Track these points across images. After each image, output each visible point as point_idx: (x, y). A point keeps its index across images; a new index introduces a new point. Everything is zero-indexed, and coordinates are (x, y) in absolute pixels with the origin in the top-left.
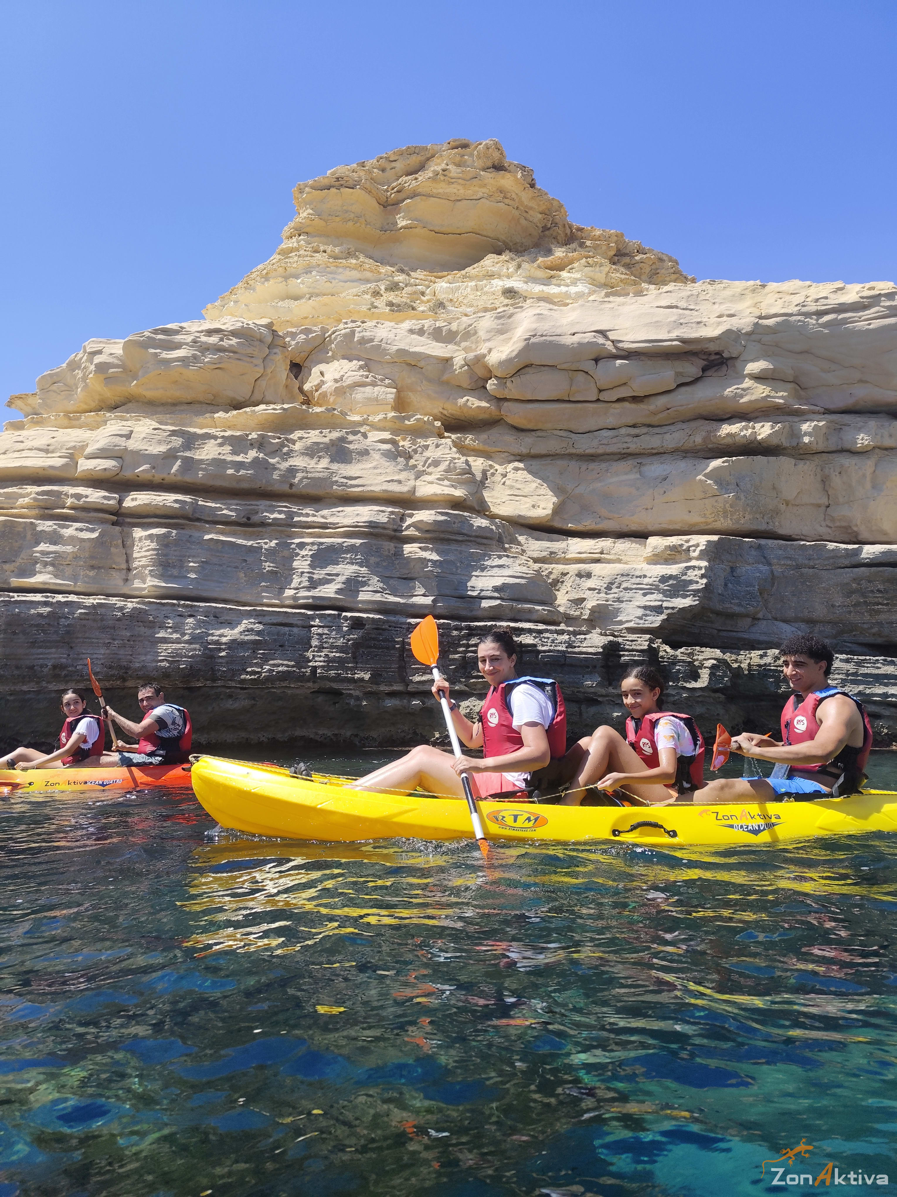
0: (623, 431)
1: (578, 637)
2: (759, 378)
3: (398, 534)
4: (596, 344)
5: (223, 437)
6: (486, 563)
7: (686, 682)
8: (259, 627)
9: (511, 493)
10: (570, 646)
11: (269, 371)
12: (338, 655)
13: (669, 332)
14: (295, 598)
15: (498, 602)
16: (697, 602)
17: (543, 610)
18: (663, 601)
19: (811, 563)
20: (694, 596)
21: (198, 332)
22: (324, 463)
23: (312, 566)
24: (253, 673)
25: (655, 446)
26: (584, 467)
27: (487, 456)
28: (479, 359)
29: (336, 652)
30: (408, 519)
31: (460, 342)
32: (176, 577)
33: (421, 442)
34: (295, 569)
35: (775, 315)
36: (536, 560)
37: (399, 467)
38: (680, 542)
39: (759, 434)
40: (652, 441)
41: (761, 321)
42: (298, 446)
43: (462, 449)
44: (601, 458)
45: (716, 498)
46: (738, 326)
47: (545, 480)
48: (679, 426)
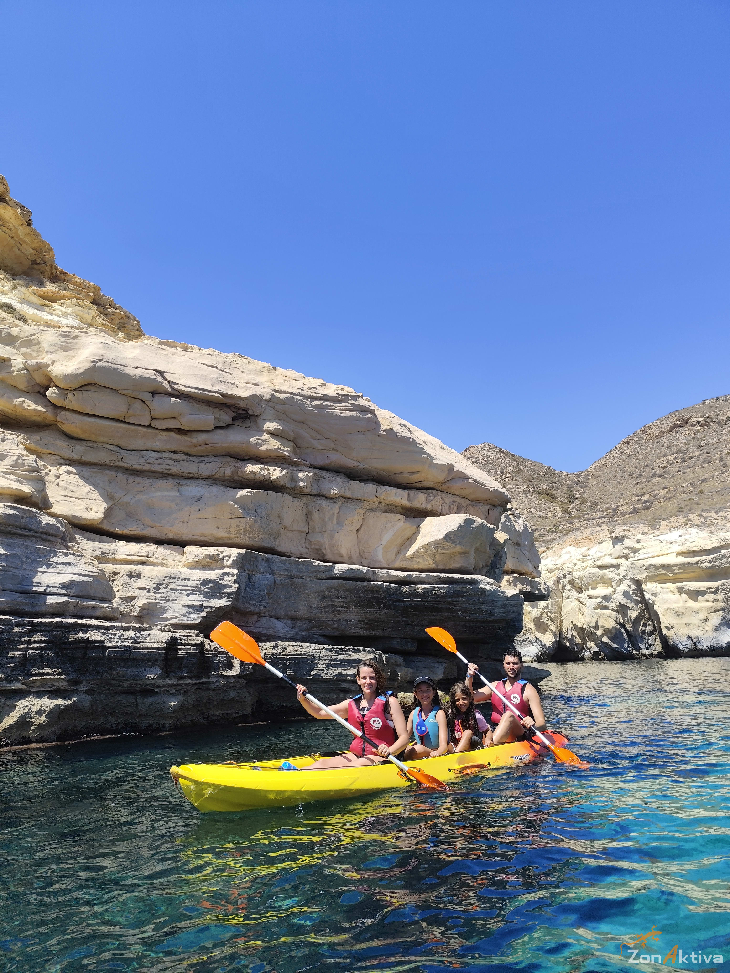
0: (166, 455)
1: (143, 633)
2: (273, 434)
4: (154, 380)
6: (51, 560)
7: (224, 670)
9: (65, 494)
10: (135, 641)
13: (212, 385)
15: (65, 599)
16: (230, 603)
17: (107, 607)
18: (203, 601)
19: (301, 575)
20: (228, 597)
25: (191, 472)
26: (131, 480)
28: (41, 367)
31: (19, 347)
35: (285, 392)
36: (99, 560)
38: (217, 553)
39: (272, 476)
40: (190, 467)
41: (275, 394)
44: (145, 474)
45: (240, 519)
46: (260, 393)
47: (96, 486)
48: (212, 459)
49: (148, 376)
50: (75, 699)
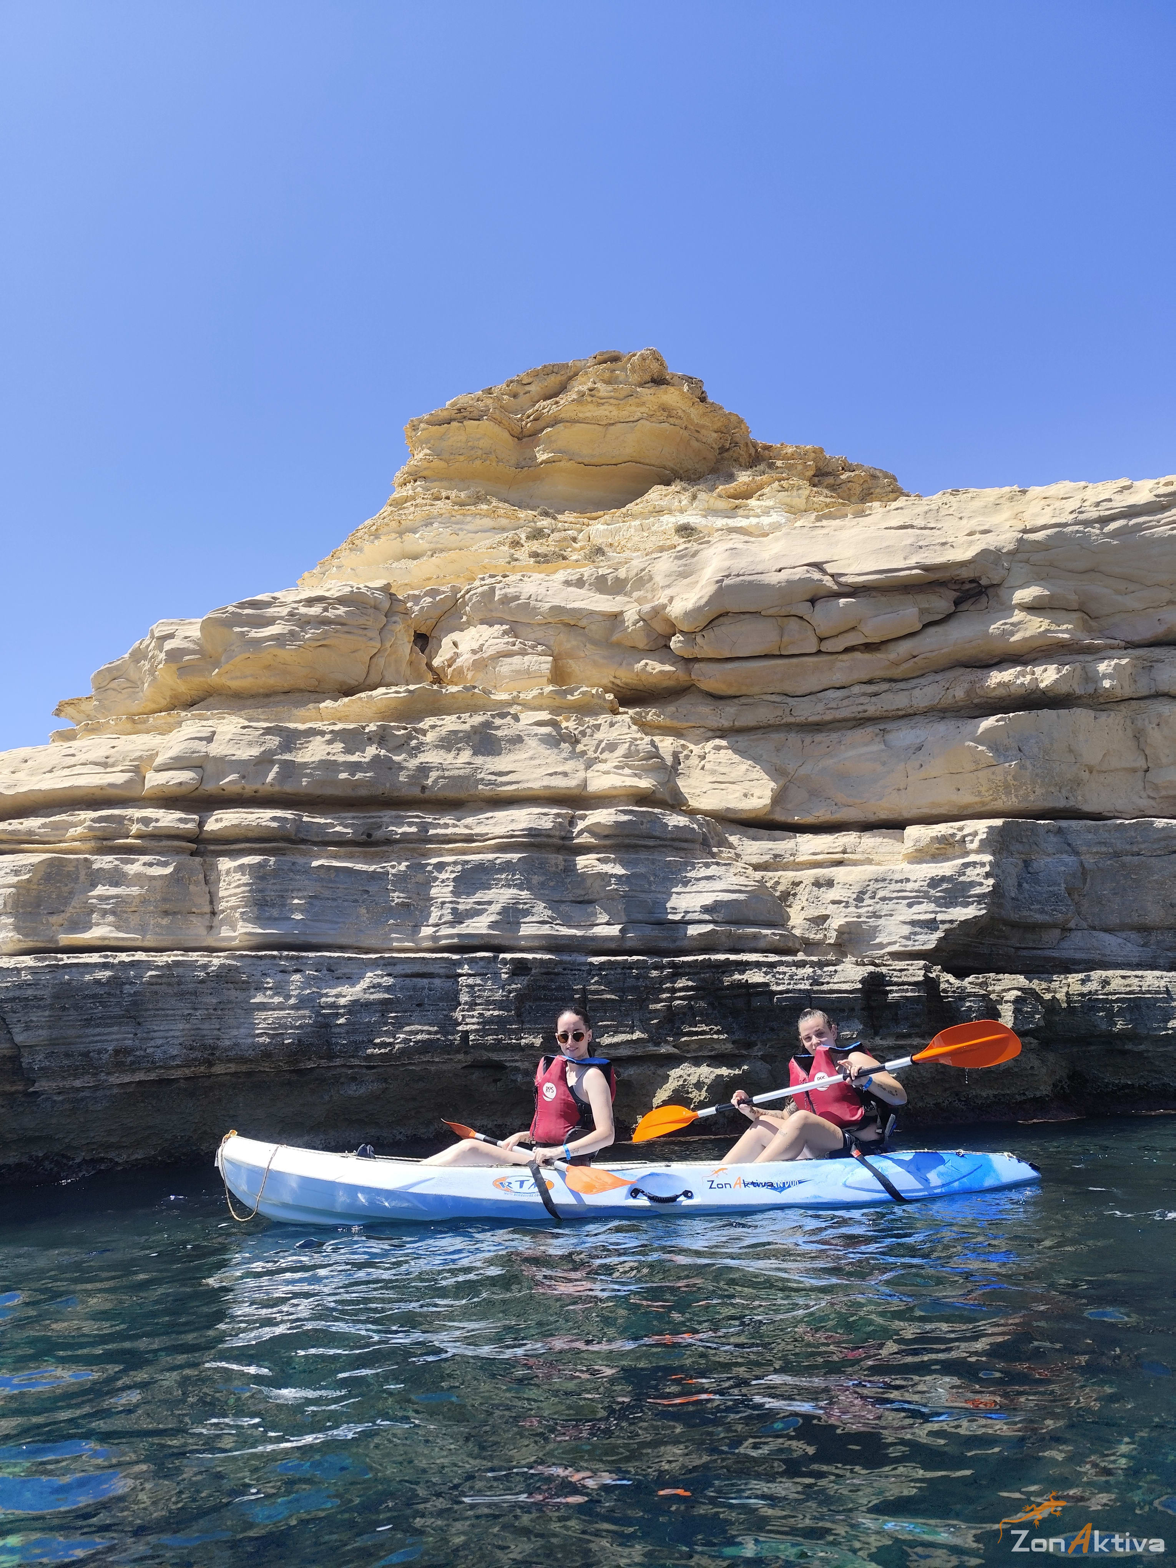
0: (856, 689)
1: (825, 969)
2: (1032, 608)
3: (567, 843)
4: (810, 580)
5: (332, 732)
6: (688, 875)
8: (388, 981)
9: (714, 779)
10: (816, 982)
11: (388, 645)
12: (496, 1013)
13: (905, 559)
14: (434, 938)
15: (710, 927)
16: (984, 912)
17: (774, 934)
18: (936, 913)
19: (1136, 849)
20: (979, 903)
21: (296, 602)
22: (466, 756)
23: (456, 893)
24: (383, 1045)
25: (900, 706)
26: (808, 740)
27: (677, 733)
28: (658, 612)
29: (494, 1009)
30: (579, 822)
31: (631, 592)
32: (276, 919)
33: (590, 721)
34: (433, 899)
35: (1045, 527)
36: (757, 867)
37: (564, 755)
38: (951, 831)
39: (1042, 681)
40: (897, 700)
41: (1026, 536)
42: (430, 737)
43: (645, 727)
44: (830, 726)
45: (993, 768)
46: (995, 544)
47: (756, 759)
48: (931, 678)
49: (797, 577)
50: (746, 1067)
